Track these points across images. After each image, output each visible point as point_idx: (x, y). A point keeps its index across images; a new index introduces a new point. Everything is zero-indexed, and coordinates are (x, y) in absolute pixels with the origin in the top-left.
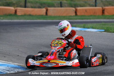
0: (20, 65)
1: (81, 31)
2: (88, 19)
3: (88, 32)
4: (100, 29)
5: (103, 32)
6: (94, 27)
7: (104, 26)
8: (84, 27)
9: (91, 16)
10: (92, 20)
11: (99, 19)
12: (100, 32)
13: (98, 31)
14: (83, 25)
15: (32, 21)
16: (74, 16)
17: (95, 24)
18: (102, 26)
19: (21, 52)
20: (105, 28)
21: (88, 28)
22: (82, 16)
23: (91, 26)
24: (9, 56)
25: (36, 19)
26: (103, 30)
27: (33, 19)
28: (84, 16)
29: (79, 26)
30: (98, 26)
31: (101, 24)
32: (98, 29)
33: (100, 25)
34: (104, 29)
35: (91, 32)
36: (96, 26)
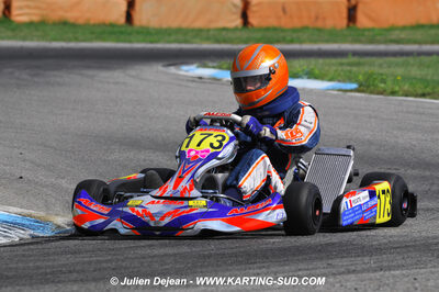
0: (30, 216)
2: (292, 42)
4: (339, 81)
5: (351, 91)
6: (317, 72)
7: (355, 69)
9: (305, 28)
10: (307, 47)
11: (335, 42)
12: (340, 90)
13: (333, 90)
15: (72, 45)
16: (236, 29)
17: (321, 61)
18: (349, 68)
19: (32, 162)
20: (361, 77)
21: (295, 76)
22: (267, 29)
23: (305, 67)
25: (91, 40)
26: (354, 86)
27: (76, 40)
28: (275, 29)
30: (334, 68)
31: (344, 60)
32: (331, 80)
33: (341, 64)
34: (356, 81)
36: (327, 68)
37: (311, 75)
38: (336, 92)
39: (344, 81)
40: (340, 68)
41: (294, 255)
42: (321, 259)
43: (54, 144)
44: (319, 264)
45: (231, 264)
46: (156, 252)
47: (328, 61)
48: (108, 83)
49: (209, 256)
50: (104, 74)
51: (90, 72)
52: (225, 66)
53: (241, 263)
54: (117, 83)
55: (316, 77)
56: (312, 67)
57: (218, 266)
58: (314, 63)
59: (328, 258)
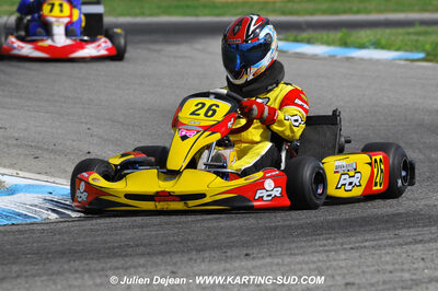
1: (332, 57)
2: (358, 12)
3: (362, 59)
4: (406, 51)
5: (419, 60)
6: (383, 42)
7: (422, 38)
8: (345, 44)
10: (374, 17)
11: (402, 11)
12: (407, 60)
13: (400, 59)
14: (338, 35)
17: (388, 31)
18: (416, 37)
19: (100, 137)
20: (428, 47)
21: (362, 46)
23: (372, 38)
24: (52, 156)
26: (421, 55)
29: (325, 37)
30: (400, 38)
31: (411, 30)
32: (398, 50)
33: (409, 34)
34: (423, 51)
35: (371, 61)
36: (393, 38)
37: (377, 45)
38: (403, 62)
39: (411, 51)
40: (407, 38)
41: (361, 226)
42: (388, 229)
43: (121, 119)
44: (386, 234)
45: (297, 236)
46: (222, 224)
47: (394, 30)
48: (175, 57)
49: (276, 228)
50: (172, 49)
51: (157, 47)
52: (292, 38)
53: (307, 235)
54: (185, 57)
55: (383, 48)
56: (378, 37)
57: (284, 237)
58: (380, 34)
59: (395, 228)
